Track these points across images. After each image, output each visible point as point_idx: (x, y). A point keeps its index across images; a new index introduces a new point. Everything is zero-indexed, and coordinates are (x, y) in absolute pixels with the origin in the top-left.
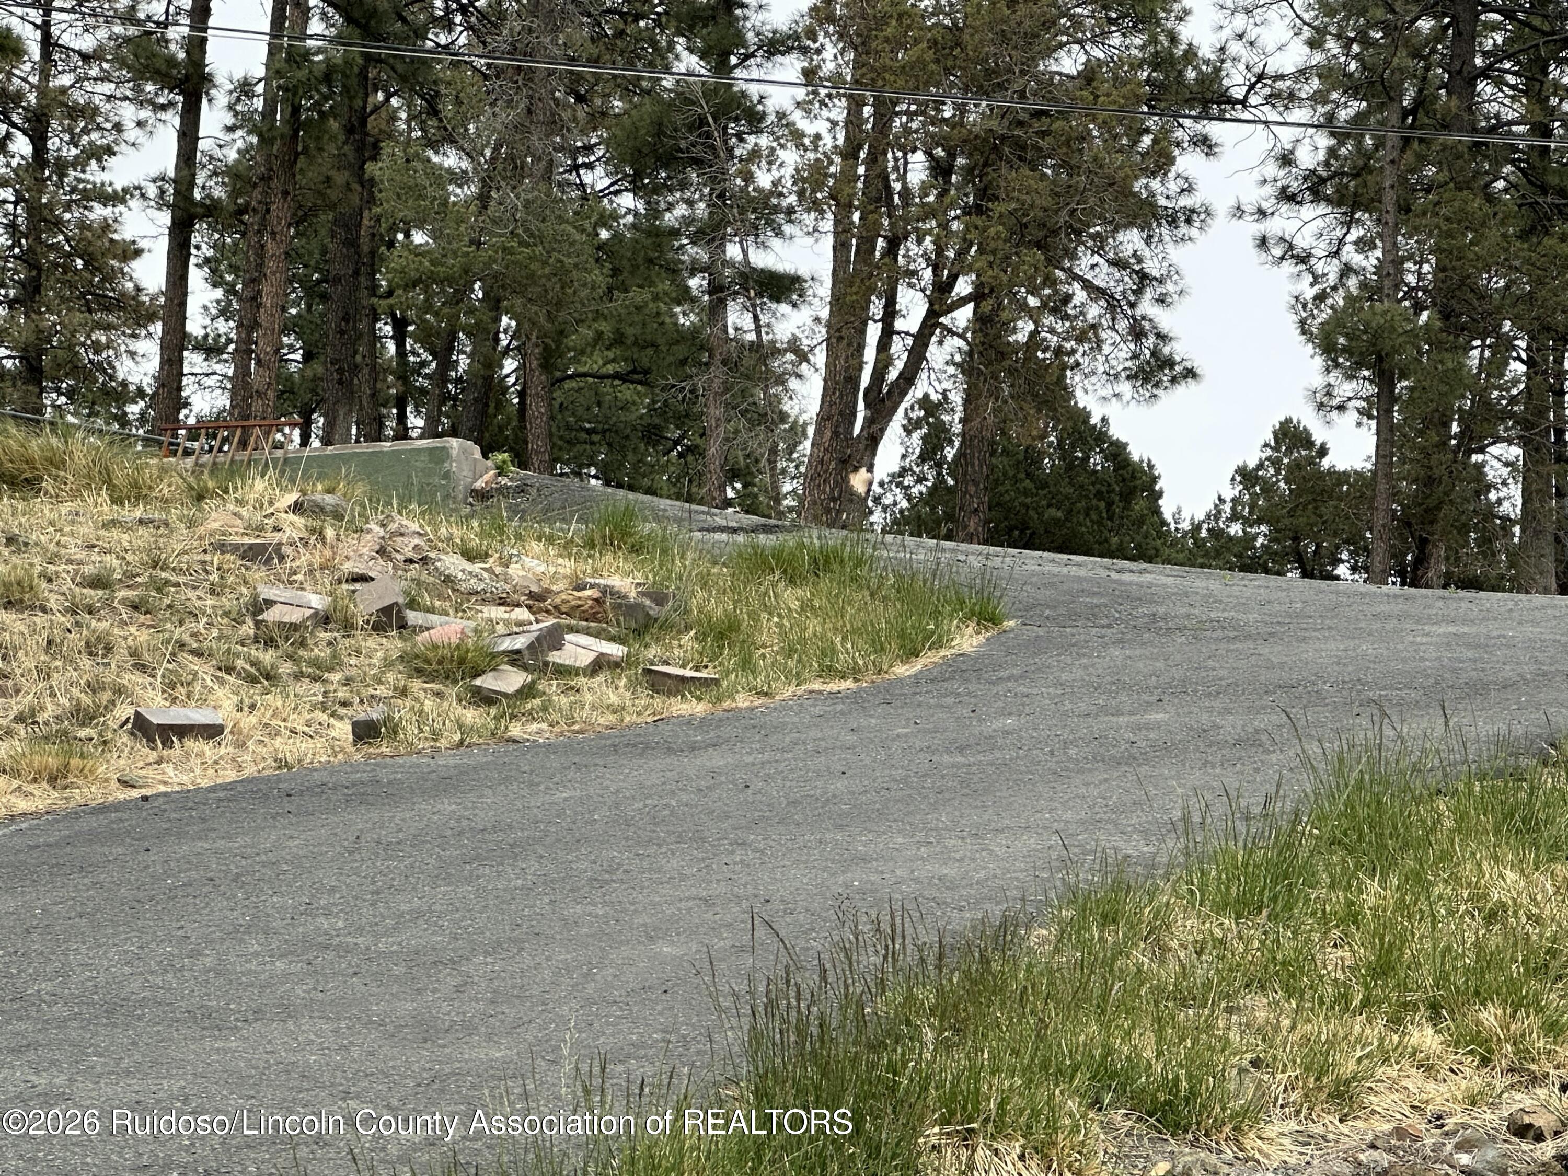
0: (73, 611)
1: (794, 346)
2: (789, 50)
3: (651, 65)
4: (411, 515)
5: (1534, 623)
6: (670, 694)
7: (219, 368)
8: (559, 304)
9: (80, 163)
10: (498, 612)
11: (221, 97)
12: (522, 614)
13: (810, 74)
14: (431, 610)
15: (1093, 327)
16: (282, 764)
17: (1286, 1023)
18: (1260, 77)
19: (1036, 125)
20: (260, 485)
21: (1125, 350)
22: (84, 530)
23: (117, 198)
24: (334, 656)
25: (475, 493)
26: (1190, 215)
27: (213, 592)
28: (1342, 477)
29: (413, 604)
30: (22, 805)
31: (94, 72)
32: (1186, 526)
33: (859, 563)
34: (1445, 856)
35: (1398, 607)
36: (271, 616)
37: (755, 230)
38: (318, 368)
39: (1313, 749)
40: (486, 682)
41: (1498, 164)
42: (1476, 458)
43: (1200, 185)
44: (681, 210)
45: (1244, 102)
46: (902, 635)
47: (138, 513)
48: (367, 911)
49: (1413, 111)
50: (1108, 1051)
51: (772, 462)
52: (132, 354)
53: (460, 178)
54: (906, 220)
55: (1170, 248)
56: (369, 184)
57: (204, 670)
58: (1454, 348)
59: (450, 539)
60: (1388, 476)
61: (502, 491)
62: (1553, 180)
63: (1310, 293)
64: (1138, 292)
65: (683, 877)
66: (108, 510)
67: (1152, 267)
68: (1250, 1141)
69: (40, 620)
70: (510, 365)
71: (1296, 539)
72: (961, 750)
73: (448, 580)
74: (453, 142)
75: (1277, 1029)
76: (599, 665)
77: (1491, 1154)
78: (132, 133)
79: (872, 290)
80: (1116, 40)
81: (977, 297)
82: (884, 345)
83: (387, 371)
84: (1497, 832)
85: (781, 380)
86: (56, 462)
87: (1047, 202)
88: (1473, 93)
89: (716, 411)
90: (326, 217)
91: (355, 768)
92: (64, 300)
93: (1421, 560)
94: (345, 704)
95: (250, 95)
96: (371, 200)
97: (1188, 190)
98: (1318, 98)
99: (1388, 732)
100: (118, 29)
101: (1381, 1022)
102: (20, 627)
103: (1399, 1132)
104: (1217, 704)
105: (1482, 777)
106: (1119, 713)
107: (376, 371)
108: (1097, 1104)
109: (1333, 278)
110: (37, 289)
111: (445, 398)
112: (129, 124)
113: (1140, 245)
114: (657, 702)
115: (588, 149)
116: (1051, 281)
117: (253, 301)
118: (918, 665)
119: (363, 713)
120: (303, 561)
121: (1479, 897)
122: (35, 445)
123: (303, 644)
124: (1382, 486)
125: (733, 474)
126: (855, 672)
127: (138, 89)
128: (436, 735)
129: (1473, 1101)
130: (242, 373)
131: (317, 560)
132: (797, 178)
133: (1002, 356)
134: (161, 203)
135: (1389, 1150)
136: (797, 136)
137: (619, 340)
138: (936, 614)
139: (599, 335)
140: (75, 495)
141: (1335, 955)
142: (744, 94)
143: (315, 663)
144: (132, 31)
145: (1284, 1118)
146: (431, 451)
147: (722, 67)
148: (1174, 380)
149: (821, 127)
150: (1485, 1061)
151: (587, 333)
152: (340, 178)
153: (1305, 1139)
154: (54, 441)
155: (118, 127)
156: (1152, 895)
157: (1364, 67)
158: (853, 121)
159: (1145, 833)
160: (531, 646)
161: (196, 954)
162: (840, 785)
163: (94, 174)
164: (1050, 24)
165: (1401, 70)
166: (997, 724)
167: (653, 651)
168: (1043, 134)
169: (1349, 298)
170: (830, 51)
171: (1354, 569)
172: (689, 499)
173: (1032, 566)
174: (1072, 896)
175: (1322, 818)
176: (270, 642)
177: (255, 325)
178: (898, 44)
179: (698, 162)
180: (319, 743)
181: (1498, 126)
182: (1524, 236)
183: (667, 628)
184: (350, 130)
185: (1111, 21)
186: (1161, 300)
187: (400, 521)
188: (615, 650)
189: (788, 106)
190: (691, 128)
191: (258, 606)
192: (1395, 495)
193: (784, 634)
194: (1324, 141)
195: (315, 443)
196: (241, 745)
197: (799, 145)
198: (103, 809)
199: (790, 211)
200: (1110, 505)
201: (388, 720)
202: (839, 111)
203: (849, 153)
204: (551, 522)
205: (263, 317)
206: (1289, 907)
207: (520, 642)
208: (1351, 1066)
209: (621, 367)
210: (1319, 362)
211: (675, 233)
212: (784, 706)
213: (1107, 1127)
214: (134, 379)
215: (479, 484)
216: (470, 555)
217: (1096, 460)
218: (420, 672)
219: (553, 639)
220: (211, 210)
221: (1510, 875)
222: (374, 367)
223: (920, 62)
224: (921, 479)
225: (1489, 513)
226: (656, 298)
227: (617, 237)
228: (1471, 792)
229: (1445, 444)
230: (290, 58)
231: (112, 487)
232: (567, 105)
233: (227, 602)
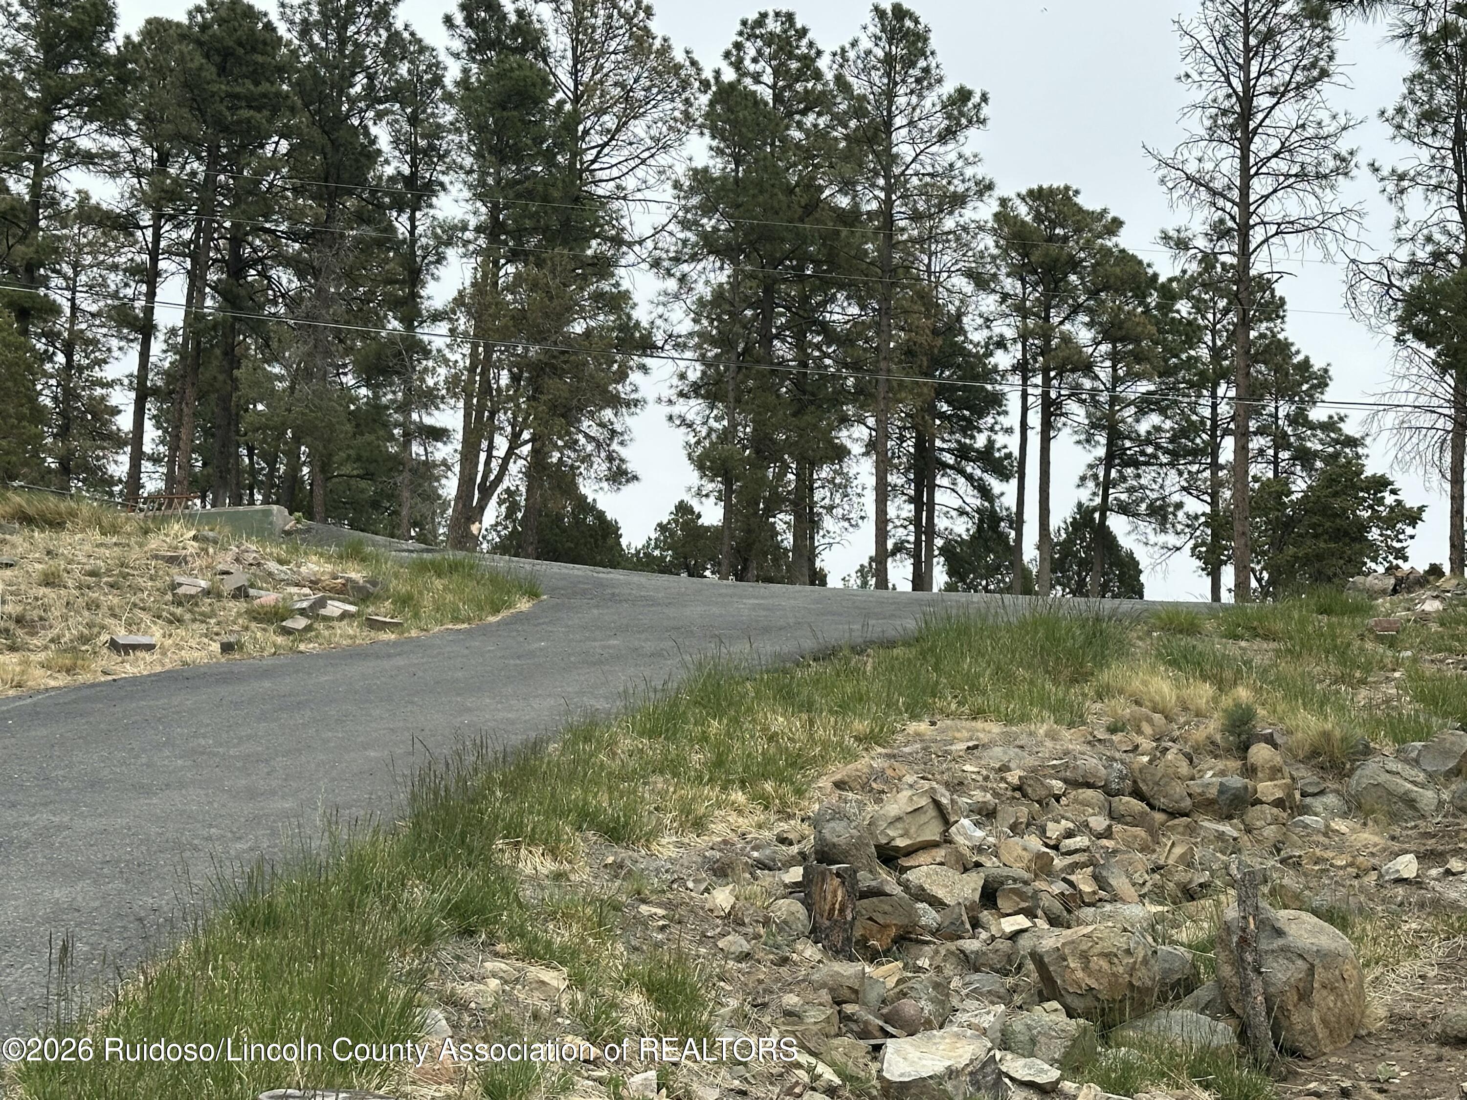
0: (80, 588)
1: (444, 463)
2: (443, 319)
3: (375, 326)
4: (252, 543)
5: (795, 599)
6: (379, 630)
7: (161, 470)
8: (329, 441)
9: (90, 367)
10: (294, 590)
11: (161, 336)
12: (307, 591)
13: (452, 331)
14: (261, 589)
15: (590, 455)
16: (185, 663)
17: (672, 789)
18: (670, 336)
19: (562, 358)
20: (176, 527)
21: (605, 466)
22: (86, 548)
23: (110, 385)
24: (212, 611)
25: (285, 532)
26: (636, 403)
27: (151, 579)
28: (708, 529)
29: (252, 586)
30: (53, 683)
31: (97, 322)
32: (633, 551)
33: (472, 568)
34: (750, 710)
35: (730, 591)
36: (180, 591)
37: (426, 407)
38: (210, 470)
39: (688, 658)
40: (288, 623)
41: (782, 381)
42: (772, 520)
43: (641, 388)
44: (390, 396)
45: (662, 348)
46: (492, 602)
47: (114, 540)
48: (225, 736)
49: (743, 354)
50: (586, 803)
51: (433, 519)
52: (116, 462)
53: (281, 378)
54: (498, 403)
55: (627, 418)
56: (235, 380)
57: (146, 618)
58: (760, 468)
59: (271, 554)
60: (729, 528)
61: (298, 531)
62: (809, 388)
63: (693, 441)
64: (611, 439)
65: (382, 718)
66: (98, 538)
67: (618, 427)
68: (654, 846)
69: (63, 592)
70: (306, 470)
71: (686, 558)
72: (519, 657)
73: (270, 574)
74: (277, 361)
75: (667, 791)
76: (344, 615)
77: (768, 852)
78: (116, 353)
79: (482, 436)
80: (601, 317)
81: (532, 440)
82: (488, 463)
83: (245, 472)
84: (775, 699)
85: (438, 479)
86: (73, 514)
87: (567, 395)
88: (771, 345)
89: (406, 494)
90: (214, 396)
91: (222, 665)
92: (81, 434)
93: (744, 569)
94: (217, 634)
95: (176, 335)
96: (237, 389)
97: (636, 390)
98: (698, 346)
99: (724, 650)
100: (109, 302)
101: (718, 789)
102: (53, 595)
103: (725, 842)
104: (643, 636)
105: (768, 672)
106: (595, 640)
107: (239, 472)
108: (579, 829)
109: (704, 434)
110: (68, 429)
111: (273, 486)
112: (115, 349)
113: (612, 417)
114: (373, 634)
115: (345, 366)
116: (569, 433)
117: (176, 437)
118: (499, 617)
119: (225, 638)
120: (198, 563)
121: (765, 729)
122: (63, 506)
123: (197, 605)
124: (727, 533)
125: (415, 525)
126: (469, 620)
127: (118, 331)
128: (262, 649)
129: (760, 826)
130: (171, 471)
131: (204, 564)
132: (446, 382)
133: (545, 469)
134: (131, 388)
135: (720, 850)
136: (446, 361)
137: (359, 459)
138: (509, 592)
139: (349, 456)
140: (83, 531)
141: (696, 757)
142: (421, 341)
143: (202, 614)
144: (116, 303)
145: (670, 835)
146: (263, 511)
147: (410, 327)
148: (628, 481)
149: (458, 357)
150: (766, 808)
151: (343, 455)
152: (221, 377)
153: (679, 845)
154: (72, 504)
155: (109, 350)
156: (608, 728)
157: (719, 332)
158: (474, 354)
159: (606, 698)
160: (311, 607)
161: (137, 757)
162: (460, 674)
163: (97, 373)
164: (569, 309)
165: (737, 334)
166: (536, 645)
167: (371, 609)
168: (565, 362)
169: (711, 443)
170: (462, 320)
171: (713, 573)
172: (392, 536)
173: (555, 570)
174: (570, 728)
175: (692, 691)
176: (180, 604)
177: (178, 448)
178: (496, 317)
179: (398, 373)
180: (204, 653)
181: (783, 361)
182: (794, 415)
183: (377, 598)
184: (225, 354)
185: (599, 308)
186: (622, 443)
187: (247, 545)
188: (352, 608)
189: (443, 347)
190: (395, 356)
191: (174, 586)
192: (733, 537)
193: (435, 601)
194: (699, 367)
195: (208, 507)
196: (164, 654)
197: (447, 365)
198: (93, 685)
199: (443, 397)
200: (596, 541)
201: (238, 642)
202: (467, 349)
203: (472, 370)
204: (322, 546)
205: (181, 444)
206: (674, 734)
207: (305, 605)
208: (703, 810)
209: (361, 472)
210: (696, 474)
211: (387, 407)
212: (434, 636)
213: (585, 840)
214: (117, 475)
215: (287, 528)
216: (281, 562)
217: (590, 520)
218: (255, 619)
219: (321, 603)
220: (155, 392)
221: (781, 719)
222: (238, 471)
223: (506, 327)
224: (506, 528)
225: (778, 546)
226: (378, 438)
227: (358, 408)
228: (762, 679)
229: (757, 513)
230: (196, 318)
231: (101, 527)
232: (333, 344)
233: (159, 584)
